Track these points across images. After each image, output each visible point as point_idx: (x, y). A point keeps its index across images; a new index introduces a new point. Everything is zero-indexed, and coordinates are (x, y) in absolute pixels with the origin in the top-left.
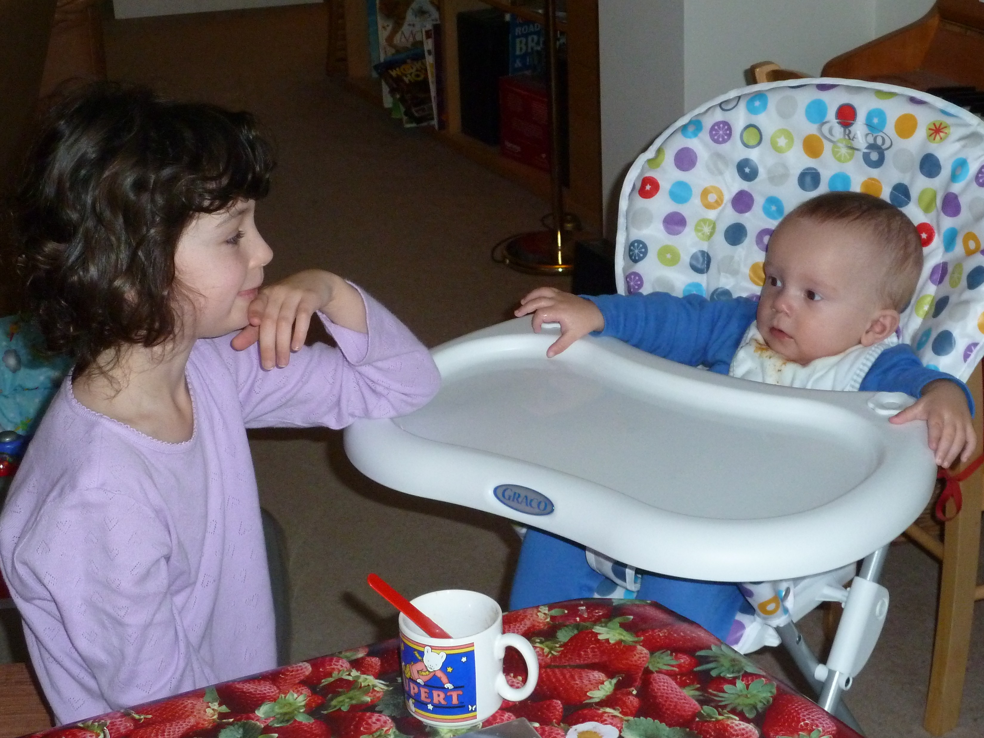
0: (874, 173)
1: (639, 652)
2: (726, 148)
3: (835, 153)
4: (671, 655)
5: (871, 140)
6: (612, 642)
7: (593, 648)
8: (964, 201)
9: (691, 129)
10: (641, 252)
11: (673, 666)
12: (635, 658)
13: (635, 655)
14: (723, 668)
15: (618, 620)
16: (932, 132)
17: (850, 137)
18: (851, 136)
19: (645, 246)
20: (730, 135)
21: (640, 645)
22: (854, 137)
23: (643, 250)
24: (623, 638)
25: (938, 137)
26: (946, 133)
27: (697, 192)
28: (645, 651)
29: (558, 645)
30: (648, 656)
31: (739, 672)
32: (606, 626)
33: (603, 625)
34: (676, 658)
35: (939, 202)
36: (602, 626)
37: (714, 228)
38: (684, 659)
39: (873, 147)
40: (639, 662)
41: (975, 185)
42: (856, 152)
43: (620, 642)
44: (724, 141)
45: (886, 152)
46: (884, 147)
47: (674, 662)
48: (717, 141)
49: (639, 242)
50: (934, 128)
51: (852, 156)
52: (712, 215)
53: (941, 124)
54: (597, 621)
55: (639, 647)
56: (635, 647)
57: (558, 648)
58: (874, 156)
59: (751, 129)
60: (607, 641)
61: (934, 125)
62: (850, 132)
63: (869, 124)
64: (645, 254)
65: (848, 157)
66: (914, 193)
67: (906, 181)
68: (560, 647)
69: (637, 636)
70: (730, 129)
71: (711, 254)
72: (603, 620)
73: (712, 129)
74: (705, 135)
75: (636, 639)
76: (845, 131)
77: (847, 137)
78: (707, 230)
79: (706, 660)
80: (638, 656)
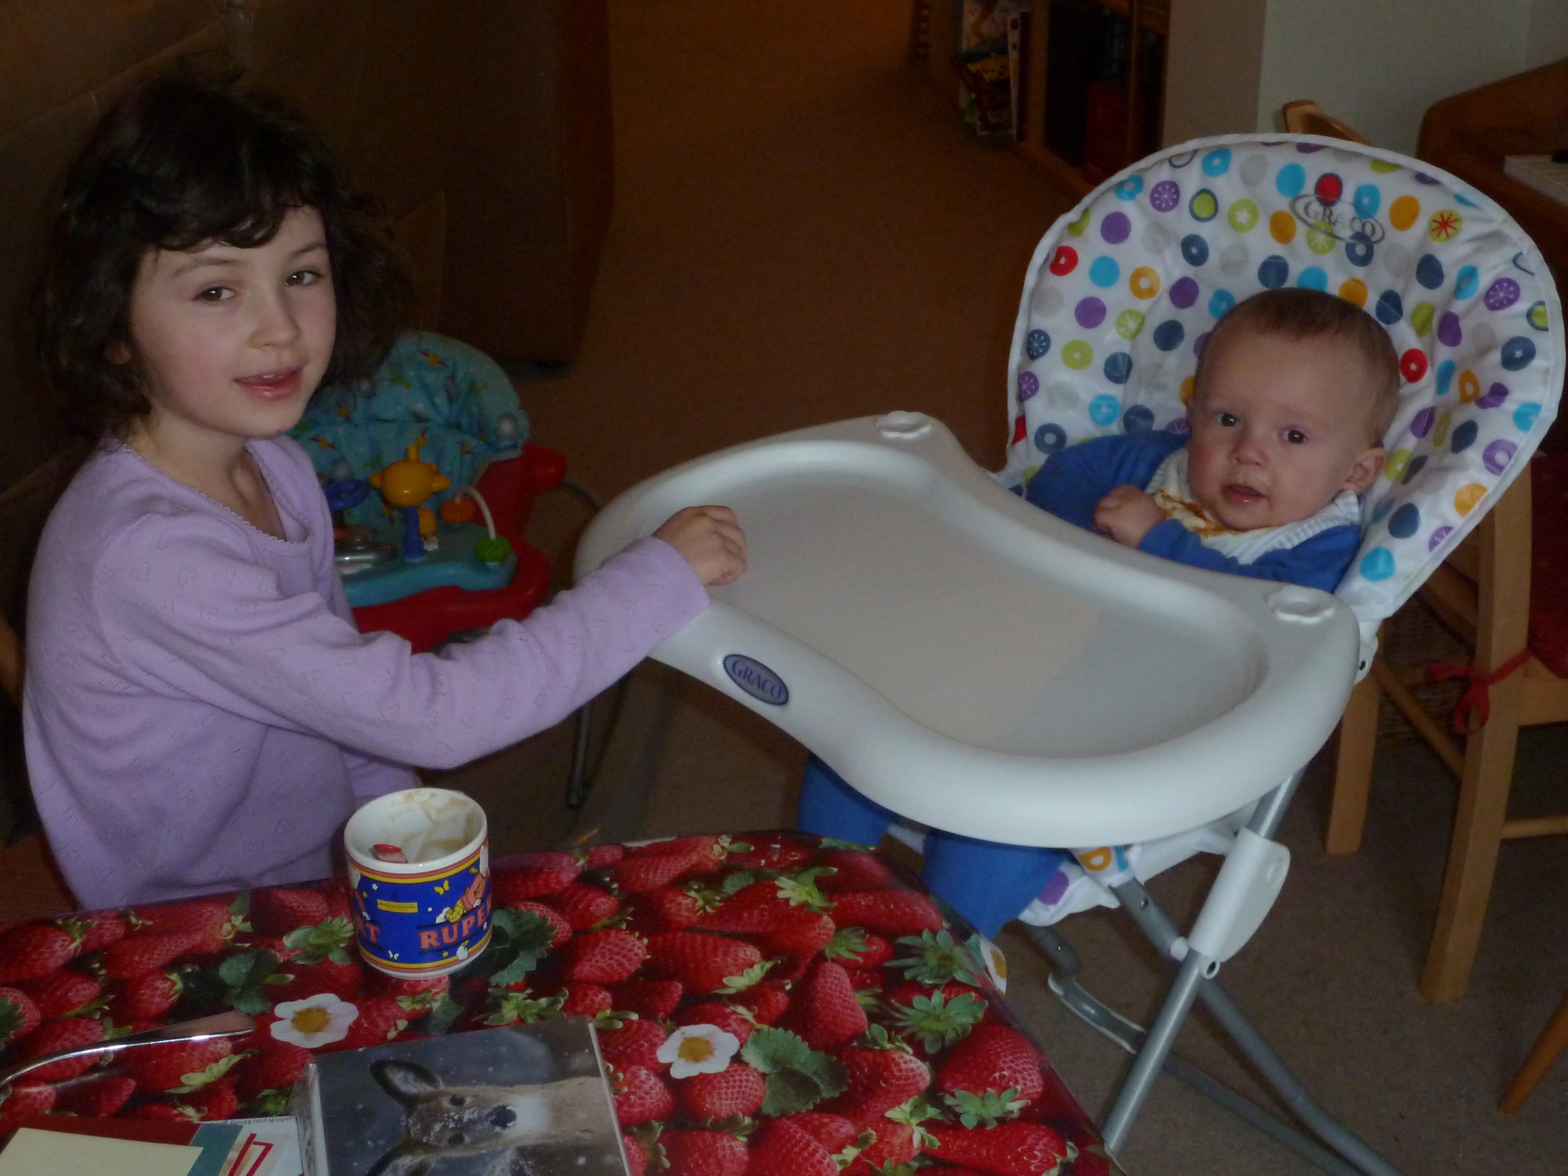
0: (1359, 272)
1: (822, 924)
2: (1169, 216)
3: (1310, 241)
4: (863, 936)
5: (1357, 227)
6: (792, 903)
7: (763, 910)
8: (1466, 326)
9: (1128, 187)
10: (1041, 347)
11: (857, 953)
12: (813, 934)
13: (814, 929)
14: (925, 969)
15: (817, 871)
16: (1435, 225)
17: (1330, 219)
18: (1333, 218)
19: (1047, 339)
20: (1176, 201)
21: (829, 915)
22: (1336, 221)
23: (1044, 344)
24: (810, 900)
25: (1443, 234)
26: (1455, 229)
27: (1126, 273)
28: (832, 925)
29: (718, 898)
30: (832, 933)
31: (943, 977)
32: (795, 879)
33: (793, 876)
34: (869, 943)
35: (1435, 323)
36: (790, 878)
37: (1141, 325)
38: (878, 946)
39: (1360, 236)
40: (815, 941)
41: (1482, 306)
42: (1337, 242)
43: (803, 906)
44: (1168, 208)
45: (1376, 247)
46: (1373, 239)
47: (862, 949)
48: (1159, 208)
49: (1041, 333)
50: (1440, 219)
51: (1331, 246)
52: (1144, 305)
53: (1451, 215)
54: (788, 869)
55: (826, 918)
56: (821, 916)
57: (717, 903)
58: (1360, 250)
59: (1206, 197)
60: (787, 901)
61: (1442, 215)
62: (1331, 214)
63: (1357, 205)
64: (1046, 349)
65: (1327, 247)
66: (1408, 305)
67: (1398, 288)
68: (720, 901)
69: (831, 900)
70: (1177, 192)
71: (1133, 359)
72: (796, 868)
73: (1155, 190)
74: (1144, 197)
75: (826, 905)
76: (1325, 211)
77: (1327, 220)
78: (1132, 325)
79: (907, 951)
80: (818, 930)
